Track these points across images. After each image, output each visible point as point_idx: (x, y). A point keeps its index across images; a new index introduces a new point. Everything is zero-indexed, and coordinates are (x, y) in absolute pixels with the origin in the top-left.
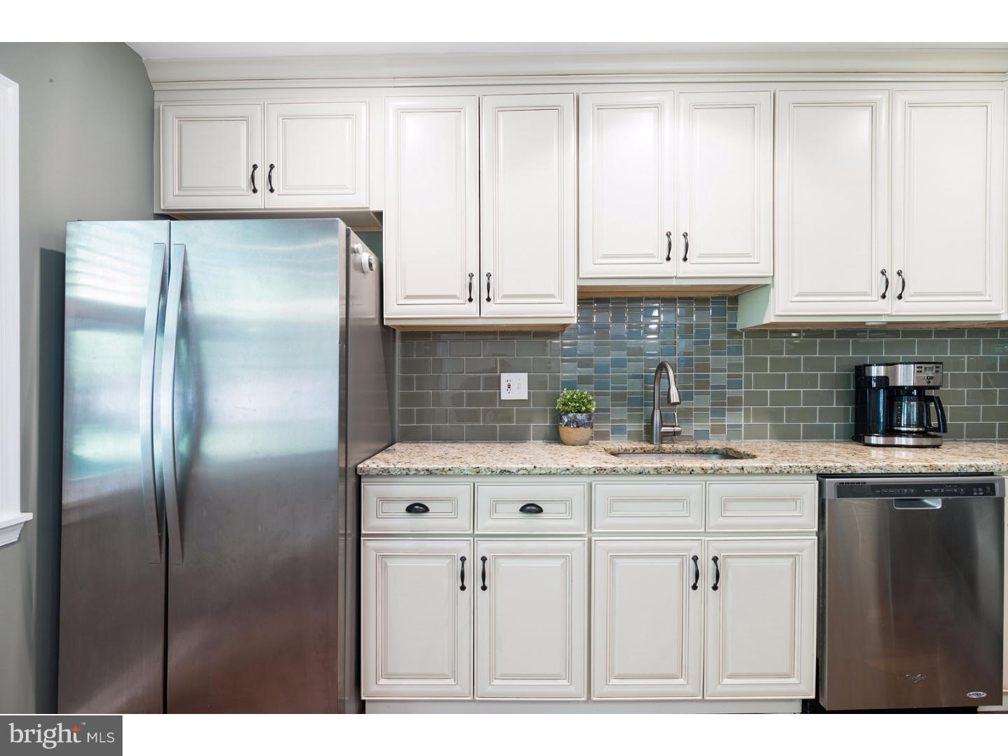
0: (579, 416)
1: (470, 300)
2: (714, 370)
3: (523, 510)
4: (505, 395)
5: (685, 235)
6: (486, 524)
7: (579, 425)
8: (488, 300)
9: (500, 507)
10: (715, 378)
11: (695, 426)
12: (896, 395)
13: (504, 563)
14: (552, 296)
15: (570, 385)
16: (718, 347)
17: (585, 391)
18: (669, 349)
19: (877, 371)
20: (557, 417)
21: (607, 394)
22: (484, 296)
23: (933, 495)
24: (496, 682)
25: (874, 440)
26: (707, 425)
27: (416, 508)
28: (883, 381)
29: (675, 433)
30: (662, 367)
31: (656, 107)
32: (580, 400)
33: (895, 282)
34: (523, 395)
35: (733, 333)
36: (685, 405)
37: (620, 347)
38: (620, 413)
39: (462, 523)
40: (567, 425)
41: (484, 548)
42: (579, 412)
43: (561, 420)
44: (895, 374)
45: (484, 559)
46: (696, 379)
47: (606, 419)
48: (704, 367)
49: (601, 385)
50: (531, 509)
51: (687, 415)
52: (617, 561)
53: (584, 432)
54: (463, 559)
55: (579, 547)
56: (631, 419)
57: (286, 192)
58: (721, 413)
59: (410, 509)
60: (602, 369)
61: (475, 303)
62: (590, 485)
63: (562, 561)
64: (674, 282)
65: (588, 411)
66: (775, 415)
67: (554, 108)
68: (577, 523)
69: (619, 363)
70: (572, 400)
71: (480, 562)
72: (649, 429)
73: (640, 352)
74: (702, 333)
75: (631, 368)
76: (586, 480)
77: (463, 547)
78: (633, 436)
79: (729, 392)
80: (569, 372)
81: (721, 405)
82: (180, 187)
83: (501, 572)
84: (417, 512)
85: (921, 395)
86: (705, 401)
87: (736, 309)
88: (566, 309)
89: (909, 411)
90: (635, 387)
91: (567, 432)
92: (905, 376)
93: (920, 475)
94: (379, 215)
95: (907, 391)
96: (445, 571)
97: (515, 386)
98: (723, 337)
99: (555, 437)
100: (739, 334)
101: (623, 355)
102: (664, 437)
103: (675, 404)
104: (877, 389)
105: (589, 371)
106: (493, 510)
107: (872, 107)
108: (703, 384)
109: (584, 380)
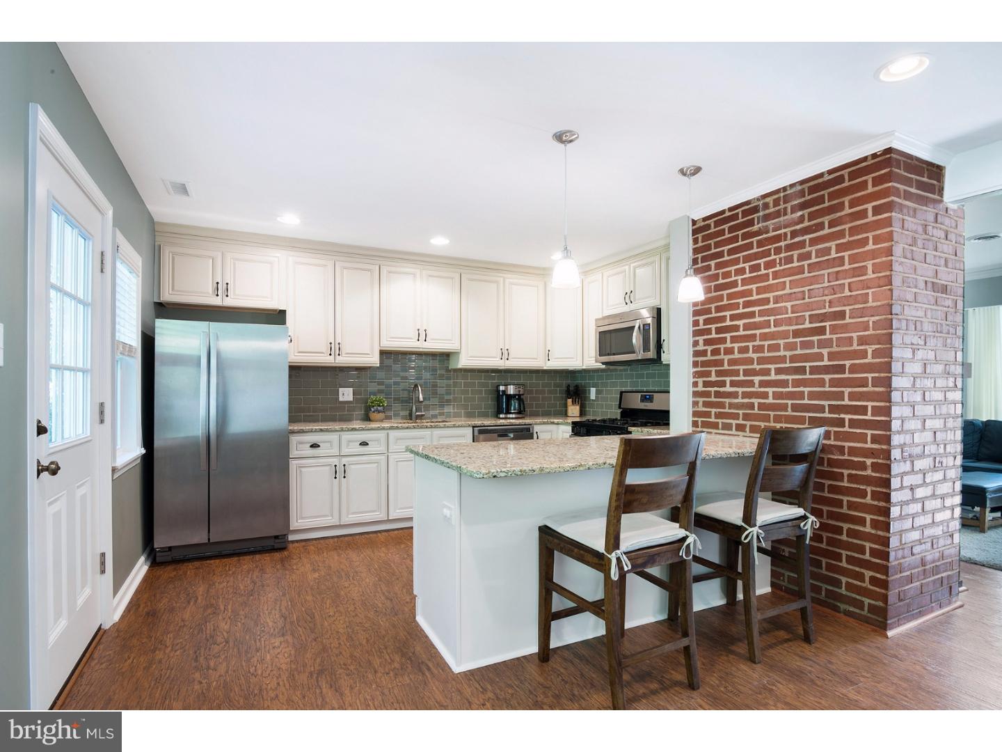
0: (379, 408)
1: (330, 355)
2: (440, 387)
3: (360, 444)
4: (341, 399)
5: (425, 331)
6: (345, 451)
7: (379, 412)
8: (339, 355)
9: (351, 444)
10: (441, 391)
11: (432, 412)
12: (509, 397)
13: (353, 467)
14: (368, 354)
15: (375, 394)
16: (441, 377)
17: (381, 397)
18: (419, 378)
19: (502, 388)
20: (368, 409)
21: (391, 398)
22: (337, 353)
23: (511, 432)
24: (350, 516)
25: (501, 416)
26: (437, 412)
27: (315, 446)
28: (504, 391)
29: (422, 415)
30: (416, 386)
31: (414, 275)
32: (380, 401)
33: (505, 353)
34: (351, 398)
35: (448, 370)
36: (427, 402)
37: (398, 376)
38: (397, 406)
39: (335, 451)
40: (374, 412)
41: (344, 460)
42: (379, 406)
43: (370, 410)
44: (507, 389)
45: (344, 465)
46: (432, 391)
47: (391, 410)
48: (435, 386)
49: (388, 394)
50: (364, 444)
51: (427, 408)
52: (399, 463)
53: (381, 415)
54: (336, 466)
55: (383, 458)
56: (402, 410)
57: (235, 297)
58: (442, 406)
59: (312, 446)
60: (389, 386)
61: (332, 356)
62: (388, 434)
63: (376, 464)
64: (421, 350)
65: (383, 405)
66: (465, 407)
67: (369, 270)
68: (383, 449)
69: (395, 383)
70: (376, 400)
71: (343, 467)
72: (410, 415)
73: (406, 378)
74: (434, 370)
75: (402, 386)
76: (386, 431)
77: (335, 461)
78: (404, 418)
79: (446, 397)
80: (373, 387)
81: (443, 403)
82: (173, 289)
83: (352, 470)
84: (315, 447)
85: (519, 397)
86: (435, 401)
87: (448, 360)
88: (374, 360)
89: (515, 405)
90: (405, 395)
91: (373, 415)
92: (511, 390)
93: (504, 425)
94: (284, 312)
95: (514, 396)
96: (328, 472)
97: (346, 394)
98: (443, 372)
99: (367, 418)
100: (450, 371)
101: (398, 380)
102: (418, 417)
103: (422, 402)
104: (502, 396)
105: (382, 387)
106: (348, 445)
107: (497, 282)
108: (435, 393)
109: (380, 392)
